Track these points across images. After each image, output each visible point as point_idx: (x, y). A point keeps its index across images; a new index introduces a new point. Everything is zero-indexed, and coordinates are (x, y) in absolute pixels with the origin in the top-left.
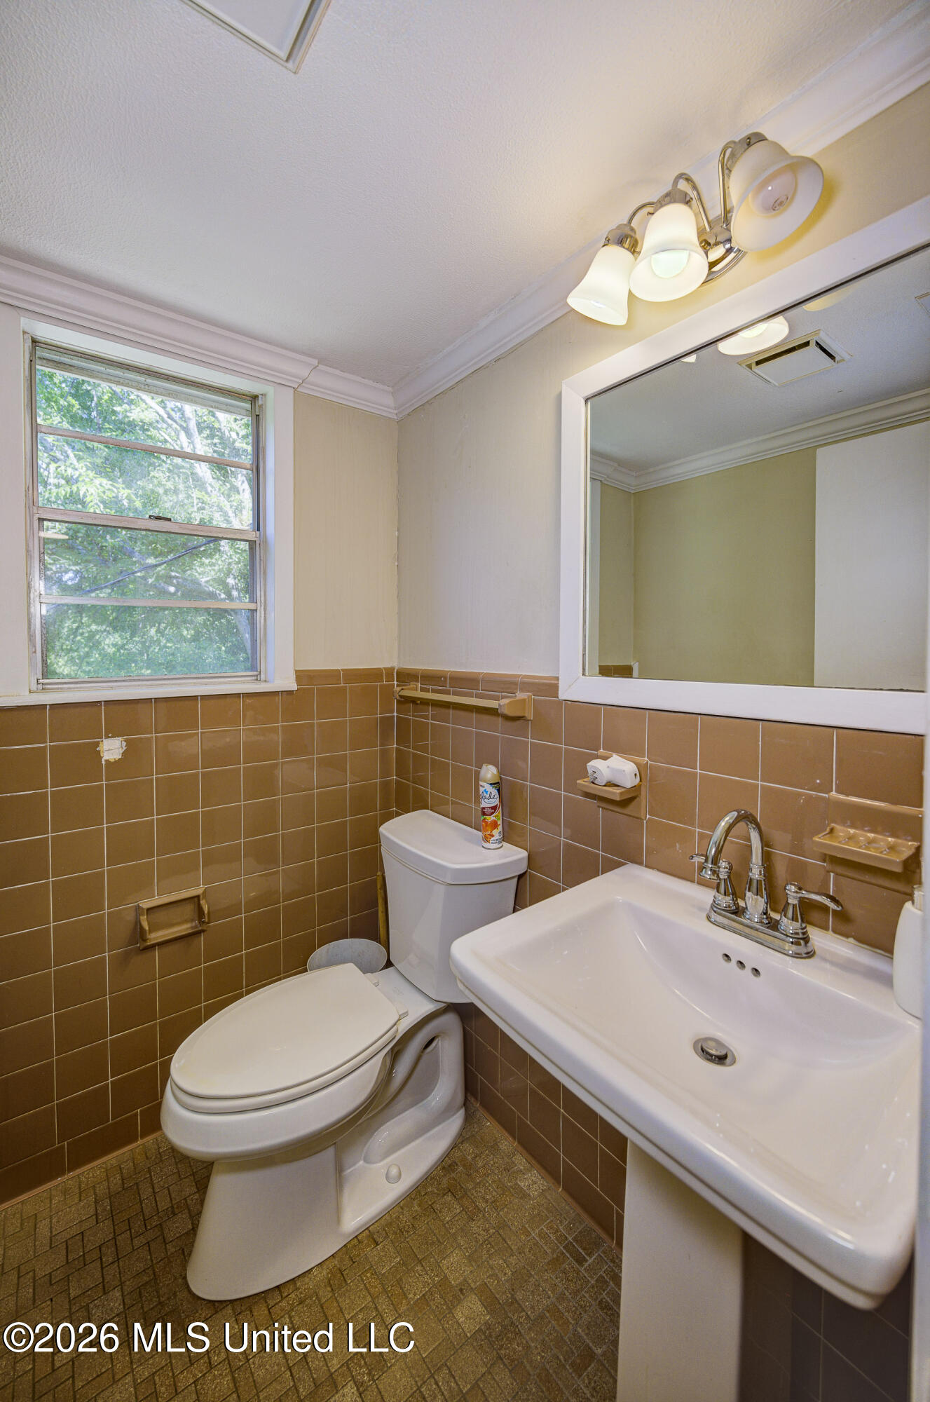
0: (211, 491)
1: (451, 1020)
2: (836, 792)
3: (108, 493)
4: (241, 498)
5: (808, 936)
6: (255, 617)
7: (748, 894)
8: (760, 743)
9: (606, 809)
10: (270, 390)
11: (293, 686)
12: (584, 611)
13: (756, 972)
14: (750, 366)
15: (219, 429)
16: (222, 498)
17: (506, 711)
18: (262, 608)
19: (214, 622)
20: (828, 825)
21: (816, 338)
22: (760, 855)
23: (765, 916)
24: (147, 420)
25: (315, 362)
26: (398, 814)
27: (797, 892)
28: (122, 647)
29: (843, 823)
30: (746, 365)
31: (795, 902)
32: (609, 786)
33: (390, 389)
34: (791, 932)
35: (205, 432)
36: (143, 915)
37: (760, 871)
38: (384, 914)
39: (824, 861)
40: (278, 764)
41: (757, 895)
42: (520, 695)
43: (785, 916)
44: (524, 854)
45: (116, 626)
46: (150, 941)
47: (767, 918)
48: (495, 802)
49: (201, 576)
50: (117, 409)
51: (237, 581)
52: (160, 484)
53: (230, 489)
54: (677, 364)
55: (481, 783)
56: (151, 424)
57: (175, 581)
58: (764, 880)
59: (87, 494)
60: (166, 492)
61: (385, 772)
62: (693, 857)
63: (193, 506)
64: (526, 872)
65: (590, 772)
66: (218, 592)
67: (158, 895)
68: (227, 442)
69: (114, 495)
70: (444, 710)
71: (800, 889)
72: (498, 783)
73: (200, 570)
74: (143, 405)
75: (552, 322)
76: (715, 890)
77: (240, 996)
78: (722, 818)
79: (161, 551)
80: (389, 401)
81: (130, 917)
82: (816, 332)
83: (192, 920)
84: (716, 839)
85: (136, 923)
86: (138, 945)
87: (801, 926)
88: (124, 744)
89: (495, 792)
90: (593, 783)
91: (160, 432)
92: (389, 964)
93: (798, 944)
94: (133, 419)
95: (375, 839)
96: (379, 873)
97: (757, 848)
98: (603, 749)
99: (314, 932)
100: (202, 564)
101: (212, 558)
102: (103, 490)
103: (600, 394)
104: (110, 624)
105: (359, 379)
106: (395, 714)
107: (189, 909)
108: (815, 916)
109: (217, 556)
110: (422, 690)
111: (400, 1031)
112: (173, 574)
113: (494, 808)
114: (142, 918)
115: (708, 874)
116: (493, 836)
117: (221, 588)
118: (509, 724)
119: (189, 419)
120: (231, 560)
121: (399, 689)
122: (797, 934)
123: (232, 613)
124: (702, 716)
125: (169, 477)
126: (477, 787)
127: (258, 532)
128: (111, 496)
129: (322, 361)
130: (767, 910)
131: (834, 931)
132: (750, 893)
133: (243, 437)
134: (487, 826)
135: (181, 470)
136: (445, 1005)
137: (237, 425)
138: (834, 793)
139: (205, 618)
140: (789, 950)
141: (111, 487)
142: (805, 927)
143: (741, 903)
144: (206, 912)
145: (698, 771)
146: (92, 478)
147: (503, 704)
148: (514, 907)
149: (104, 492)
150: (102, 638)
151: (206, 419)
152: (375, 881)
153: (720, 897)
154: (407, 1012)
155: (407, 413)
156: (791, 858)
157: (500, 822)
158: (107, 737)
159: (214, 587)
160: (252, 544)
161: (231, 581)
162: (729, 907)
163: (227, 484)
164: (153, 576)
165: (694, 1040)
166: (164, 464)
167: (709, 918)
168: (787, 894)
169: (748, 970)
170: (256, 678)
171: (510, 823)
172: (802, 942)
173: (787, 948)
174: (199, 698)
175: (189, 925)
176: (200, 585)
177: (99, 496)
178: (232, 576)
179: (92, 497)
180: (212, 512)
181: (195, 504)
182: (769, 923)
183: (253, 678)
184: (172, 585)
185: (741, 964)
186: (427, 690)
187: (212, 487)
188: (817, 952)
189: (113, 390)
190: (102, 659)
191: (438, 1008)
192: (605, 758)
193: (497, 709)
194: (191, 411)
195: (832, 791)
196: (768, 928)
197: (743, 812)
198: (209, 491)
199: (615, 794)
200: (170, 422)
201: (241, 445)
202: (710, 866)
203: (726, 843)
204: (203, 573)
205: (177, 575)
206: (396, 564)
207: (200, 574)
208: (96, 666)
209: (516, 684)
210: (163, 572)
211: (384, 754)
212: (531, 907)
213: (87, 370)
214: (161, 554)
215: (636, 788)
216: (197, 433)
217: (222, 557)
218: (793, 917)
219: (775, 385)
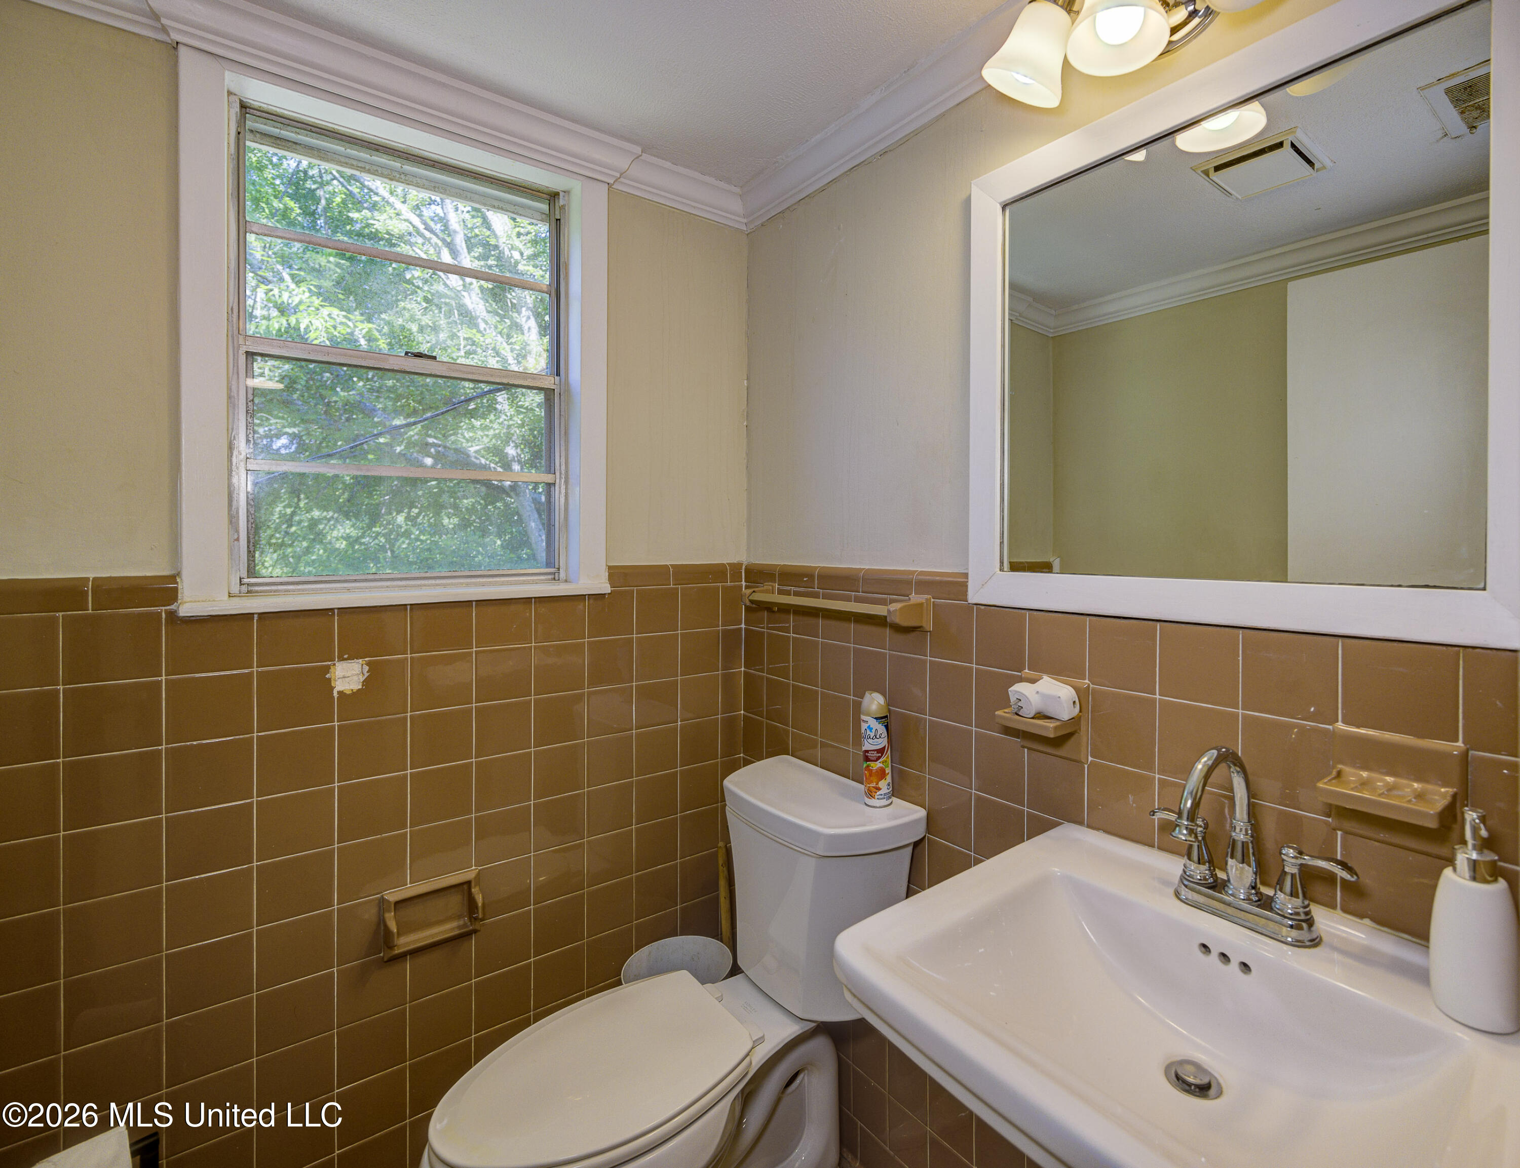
0: (485, 329)
1: (821, 1046)
2: (1343, 722)
3: (340, 328)
4: (526, 339)
5: (1312, 917)
6: (552, 493)
7: (1231, 862)
8: (1240, 658)
9: (1034, 750)
10: (575, 186)
11: (606, 588)
12: (1002, 485)
13: (1245, 967)
14: (1206, 173)
15: (496, 247)
16: (499, 338)
17: (898, 619)
18: (563, 481)
19: (486, 505)
20: (1334, 767)
21: (1291, 138)
22: (1245, 808)
23: (1253, 891)
24: (396, 232)
25: (638, 150)
26: (747, 763)
27: (1295, 857)
28: (357, 540)
29: (1354, 766)
30: (1202, 171)
31: (1295, 870)
32: (1039, 718)
33: (738, 190)
34: (1290, 911)
35: (476, 249)
36: (389, 911)
37: (1246, 830)
38: (728, 901)
39: (1329, 816)
40: (583, 694)
41: (1243, 862)
42: (915, 598)
43: (1281, 890)
44: (921, 813)
45: (348, 511)
46: (398, 949)
47: (1256, 894)
48: (883, 742)
49: (470, 444)
50: (354, 215)
51: (519, 451)
52: (413, 319)
53: (510, 327)
54: (1117, 163)
55: (863, 717)
56: (401, 237)
57: (433, 450)
58: (1252, 842)
59: (311, 328)
60: (421, 329)
61: (730, 705)
62: (1154, 812)
63: (459, 349)
64: (924, 837)
65: (1013, 699)
66: (492, 465)
67: (411, 883)
68: (507, 264)
69: (349, 330)
70: (811, 621)
71: (1301, 853)
72: (886, 717)
73: (468, 435)
74: (392, 212)
75: (958, 105)
76: (1186, 857)
77: (527, 1023)
78: (1198, 759)
79: (414, 409)
80: (736, 205)
81: (370, 915)
82: (1292, 130)
83: (460, 917)
84: (1191, 788)
85: (379, 924)
86: (382, 955)
87: (1303, 903)
88: (366, 668)
89: (881, 729)
90: (1017, 714)
91: (414, 248)
92: (735, 970)
93: (1299, 928)
94: (377, 230)
95: (718, 796)
96: (721, 844)
97: (1241, 798)
98: (1029, 670)
99: (630, 929)
100: (472, 428)
101: (485, 419)
102: (332, 322)
103: (1022, 198)
104: (340, 510)
105: (696, 175)
106: (743, 626)
107: (455, 901)
108: (1318, 889)
109: (492, 417)
110: (781, 592)
111: (754, 1063)
112: (431, 440)
113: (881, 751)
114: (387, 915)
115: (1182, 835)
116: (879, 789)
117: (497, 460)
118: (901, 638)
119: (455, 232)
120: (511, 422)
121: (749, 591)
122: (1297, 914)
123: (512, 494)
124: (1162, 623)
125: (426, 308)
126: (858, 722)
127: (557, 378)
128: (344, 332)
129: (647, 148)
130: (1256, 883)
131: (1345, 910)
132: (1234, 860)
133: (529, 258)
134: (871, 775)
135: (443, 300)
136: (814, 1025)
137: (521, 242)
138: (1340, 723)
139: (473, 500)
140: (1287, 937)
141: (344, 320)
142: (1308, 906)
143: (1221, 875)
144: (480, 905)
145: (1158, 696)
146: (317, 306)
147: (892, 609)
148: (908, 887)
149: (335, 327)
150: (327, 527)
151: (478, 233)
152: (715, 855)
153: (1193, 866)
154: (763, 1037)
155: (760, 222)
156: (1281, 812)
157: (888, 770)
158: (341, 659)
159: (487, 459)
160: (549, 394)
161: (511, 451)
162: (1205, 879)
163: (507, 320)
164: (402, 442)
165: (1164, 1066)
166: (419, 291)
167: (1177, 894)
168: (1283, 860)
169: (1234, 966)
170: (553, 577)
171: (901, 771)
172: (1305, 925)
173: (1284, 934)
174: (474, 603)
175: (454, 924)
176: (468, 456)
177: (328, 333)
178: (512, 445)
179: (318, 333)
180: (485, 356)
181: (462, 347)
182: (1259, 900)
183: (550, 577)
184: (429, 456)
185: (1224, 957)
186: (788, 593)
187: (486, 323)
188: (1324, 938)
189: (348, 190)
190: (328, 557)
191: (806, 1029)
192: (1033, 681)
193: (885, 617)
194: (457, 220)
195: (1337, 722)
196: (1258, 906)
197: (1224, 750)
198: (482, 329)
199: (1048, 728)
200: (428, 234)
201: (527, 268)
202: (1186, 823)
203: (1204, 796)
204: (472, 440)
205: (435, 441)
206: (745, 424)
207: (468, 441)
208: (319, 566)
209: (909, 583)
210: (416, 437)
211: (728, 680)
212: (930, 889)
213: (319, 150)
214: (415, 412)
215: (1075, 721)
216: (465, 250)
217: (499, 417)
218: (1292, 891)
219: (1237, 198)
